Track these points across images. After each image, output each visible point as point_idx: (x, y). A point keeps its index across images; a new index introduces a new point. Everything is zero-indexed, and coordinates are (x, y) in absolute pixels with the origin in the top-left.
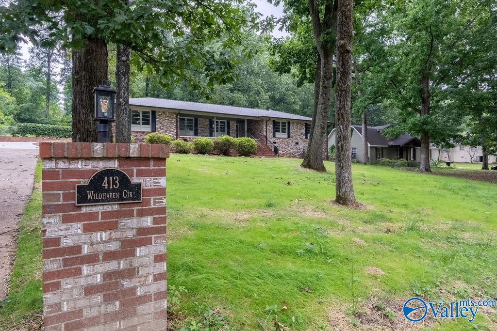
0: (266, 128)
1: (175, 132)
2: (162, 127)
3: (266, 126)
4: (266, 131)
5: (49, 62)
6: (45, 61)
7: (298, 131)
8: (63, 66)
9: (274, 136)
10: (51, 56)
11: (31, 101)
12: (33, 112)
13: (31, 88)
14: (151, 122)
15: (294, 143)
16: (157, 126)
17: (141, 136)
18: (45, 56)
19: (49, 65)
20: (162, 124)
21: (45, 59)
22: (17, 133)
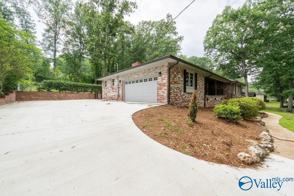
1: (204, 92)
2: (199, 89)
4: (232, 91)
5: (55, 43)
7: (237, 90)
8: (63, 47)
19: (55, 45)
20: (199, 86)
21: (52, 41)
22: (42, 89)
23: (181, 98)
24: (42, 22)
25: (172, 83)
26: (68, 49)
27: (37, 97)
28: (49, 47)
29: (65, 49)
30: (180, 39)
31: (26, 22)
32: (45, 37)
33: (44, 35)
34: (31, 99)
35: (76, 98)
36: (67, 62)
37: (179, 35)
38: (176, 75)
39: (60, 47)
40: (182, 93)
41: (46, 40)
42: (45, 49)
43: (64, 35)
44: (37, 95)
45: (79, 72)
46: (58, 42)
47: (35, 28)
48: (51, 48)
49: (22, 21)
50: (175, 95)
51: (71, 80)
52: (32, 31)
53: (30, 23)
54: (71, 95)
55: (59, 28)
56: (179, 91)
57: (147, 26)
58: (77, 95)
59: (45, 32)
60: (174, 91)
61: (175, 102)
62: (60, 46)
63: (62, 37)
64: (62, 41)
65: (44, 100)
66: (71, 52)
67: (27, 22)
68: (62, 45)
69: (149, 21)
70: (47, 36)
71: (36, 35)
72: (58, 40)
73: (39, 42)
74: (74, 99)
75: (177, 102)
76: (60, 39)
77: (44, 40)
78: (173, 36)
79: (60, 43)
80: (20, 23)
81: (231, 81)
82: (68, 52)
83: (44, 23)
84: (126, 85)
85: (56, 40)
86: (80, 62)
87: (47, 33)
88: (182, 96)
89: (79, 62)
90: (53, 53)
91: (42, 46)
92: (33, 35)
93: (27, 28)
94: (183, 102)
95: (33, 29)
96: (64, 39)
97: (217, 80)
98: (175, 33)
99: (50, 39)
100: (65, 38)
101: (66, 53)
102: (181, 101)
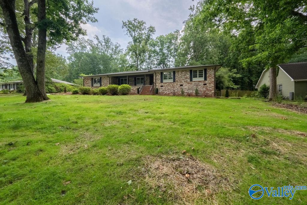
0: (156, 78)
2: (104, 84)
3: (156, 76)
4: (156, 80)
7: (183, 77)
9: (162, 82)
15: (179, 85)
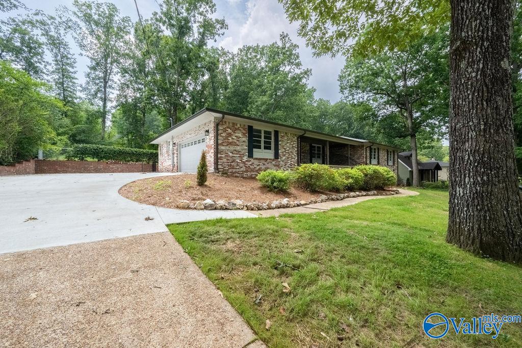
1: (296, 159)
2: (284, 153)
5: (105, 87)
6: (101, 86)
8: (118, 92)
10: (107, 82)
11: (86, 123)
12: (88, 134)
13: (87, 111)
14: (273, 146)
16: (280, 151)
17: (264, 164)
18: (101, 82)
19: (105, 90)
20: (285, 149)
21: (100, 84)
22: (73, 156)
23: (241, 165)
24: (85, 55)
25: (223, 144)
26: (125, 97)
27: (65, 169)
28: (96, 94)
29: (120, 95)
30: (306, 73)
31: (62, 57)
32: (89, 78)
33: (88, 75)
34: (56, 171)
35: (122, 171)
36: (124, 116)
37: (304, 68)
38: (232, 134)
39: (113, 94)
40: (245, 158)
41: (91, 83)
42: (89, 97)
43: (120, 74)
44: (65, 166)
45: (142, 131)
46: (109, 86)
47: (75, 65)
48: (99, 95)
49: (56, 56)
50: (228, 161)
51: (130, 145)
52: (71, 70)
53: (68, 58)
54: (115, 166)
55: (111, 64)
56: (239, 155)
57: (254, 54)
58: (125, 166)
59: (89, 71)
60: (226, 155)
61: (230, 170)
62: (113, 91)
63: (116, 78)
64: (116, 83)
65: (75, 172)
66: (130, 100)
67: (64, 57)
68: (117, 90)
69: (256, 45)
70: (93, 76)
71: (76, 76)
72: (110, 83)
73: (81, 86)
74: (120, 172)
75: (234, 170)
76: (113, 81)
77: (88, 83)
78: (295, 70)
79: (113, 86)
80: (53, 59)
81: (363, 142)
82: (126, 101)
83: (88, 56)
84: (182, 149)
85: (106, 83)
86: (144, 115)
87: (92, 72)
88: (244, 163)
89: (142, 116)
90: (101, 103)
91: (85, 93)
92: (73, 75)
93: (63, 65)
94: (247, 171)
95: (73, 67)
96: (120, 81)
97: (329, 141)
98: (298, 65)
99: (97, 81)
100: (120, 78)
101: (122, 103)
102: (244, 169)
